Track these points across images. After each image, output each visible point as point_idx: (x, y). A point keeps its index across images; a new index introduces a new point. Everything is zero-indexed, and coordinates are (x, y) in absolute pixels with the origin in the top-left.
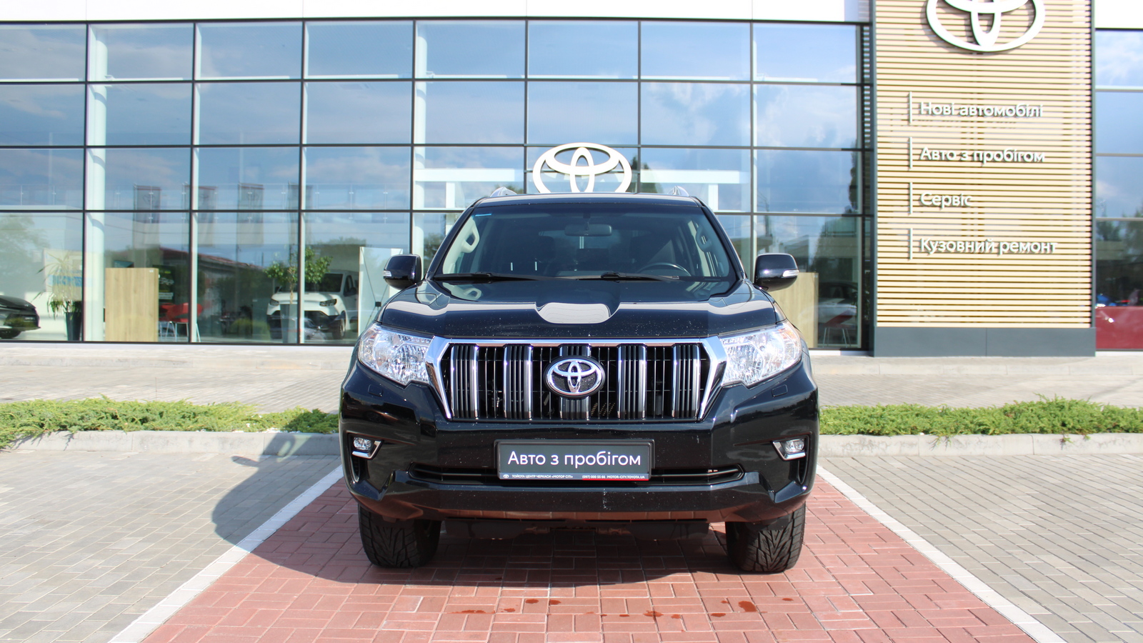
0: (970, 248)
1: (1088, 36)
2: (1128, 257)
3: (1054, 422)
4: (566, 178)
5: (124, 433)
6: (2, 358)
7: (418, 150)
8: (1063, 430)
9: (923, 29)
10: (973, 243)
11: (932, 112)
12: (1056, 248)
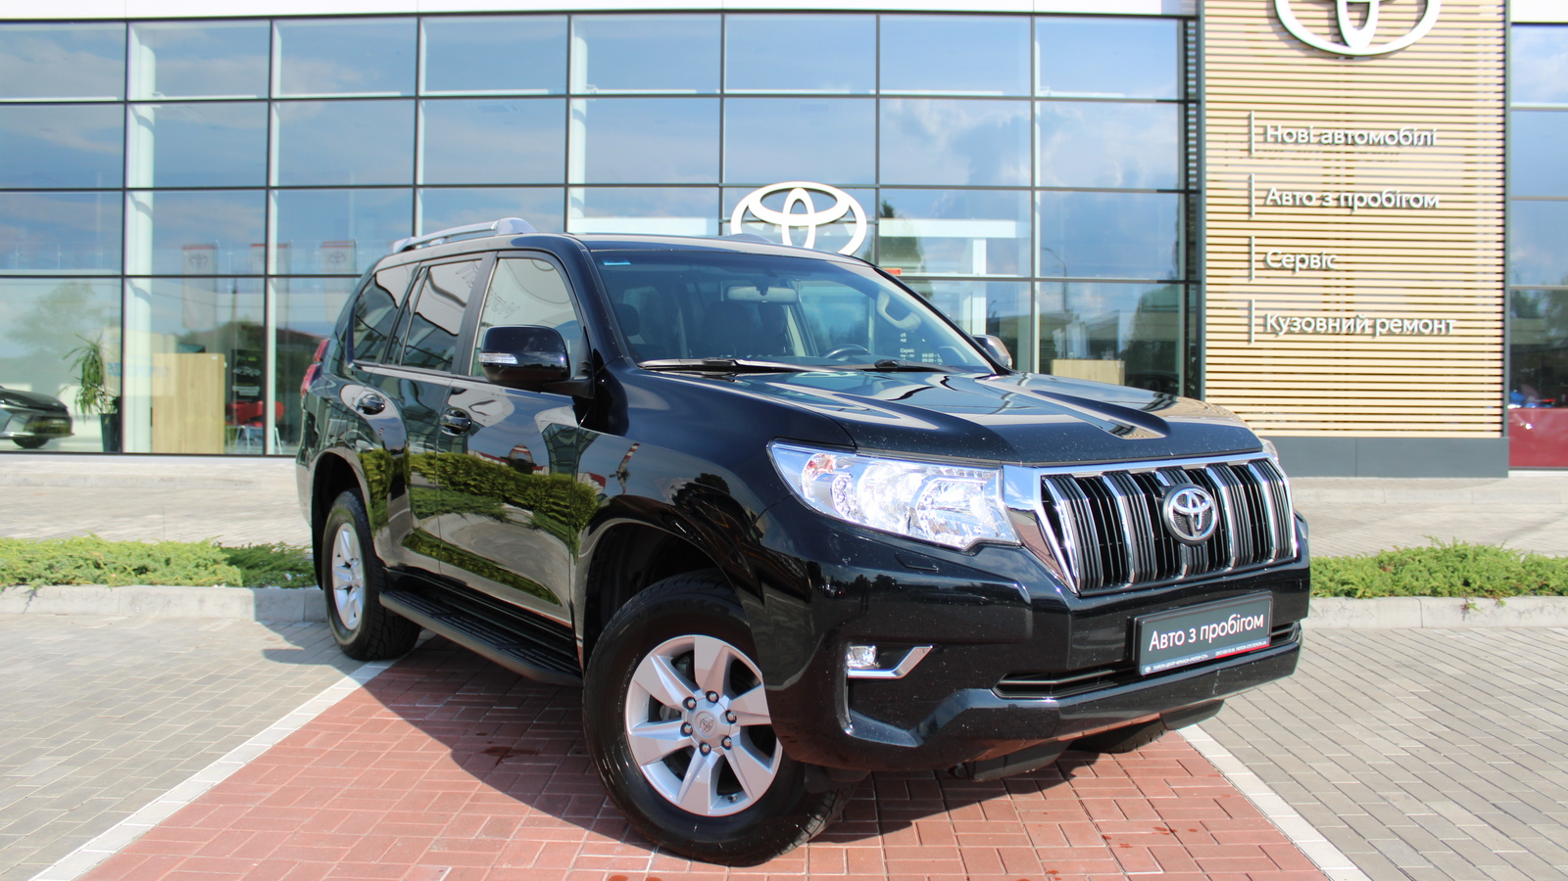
0: (1334, 328)
1: (1501, 33)
2: (1550, 341)
3: (1452, 580)
4: (776, 230)
5: (108, 590)
6: (5, 476)
7: (574, 193)
8: (1465, 591)
9: (1270, 24)
10: (1338, 320)
11: (1282, 138)
12: (1454, 328)
